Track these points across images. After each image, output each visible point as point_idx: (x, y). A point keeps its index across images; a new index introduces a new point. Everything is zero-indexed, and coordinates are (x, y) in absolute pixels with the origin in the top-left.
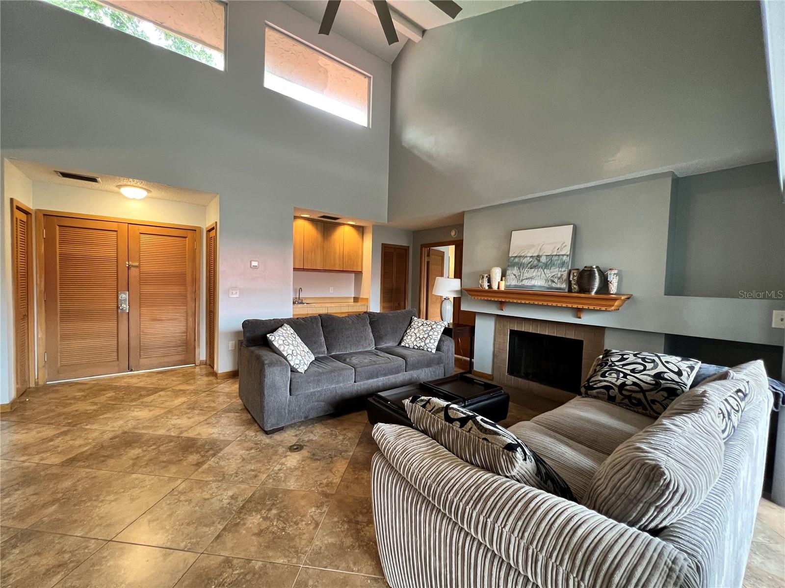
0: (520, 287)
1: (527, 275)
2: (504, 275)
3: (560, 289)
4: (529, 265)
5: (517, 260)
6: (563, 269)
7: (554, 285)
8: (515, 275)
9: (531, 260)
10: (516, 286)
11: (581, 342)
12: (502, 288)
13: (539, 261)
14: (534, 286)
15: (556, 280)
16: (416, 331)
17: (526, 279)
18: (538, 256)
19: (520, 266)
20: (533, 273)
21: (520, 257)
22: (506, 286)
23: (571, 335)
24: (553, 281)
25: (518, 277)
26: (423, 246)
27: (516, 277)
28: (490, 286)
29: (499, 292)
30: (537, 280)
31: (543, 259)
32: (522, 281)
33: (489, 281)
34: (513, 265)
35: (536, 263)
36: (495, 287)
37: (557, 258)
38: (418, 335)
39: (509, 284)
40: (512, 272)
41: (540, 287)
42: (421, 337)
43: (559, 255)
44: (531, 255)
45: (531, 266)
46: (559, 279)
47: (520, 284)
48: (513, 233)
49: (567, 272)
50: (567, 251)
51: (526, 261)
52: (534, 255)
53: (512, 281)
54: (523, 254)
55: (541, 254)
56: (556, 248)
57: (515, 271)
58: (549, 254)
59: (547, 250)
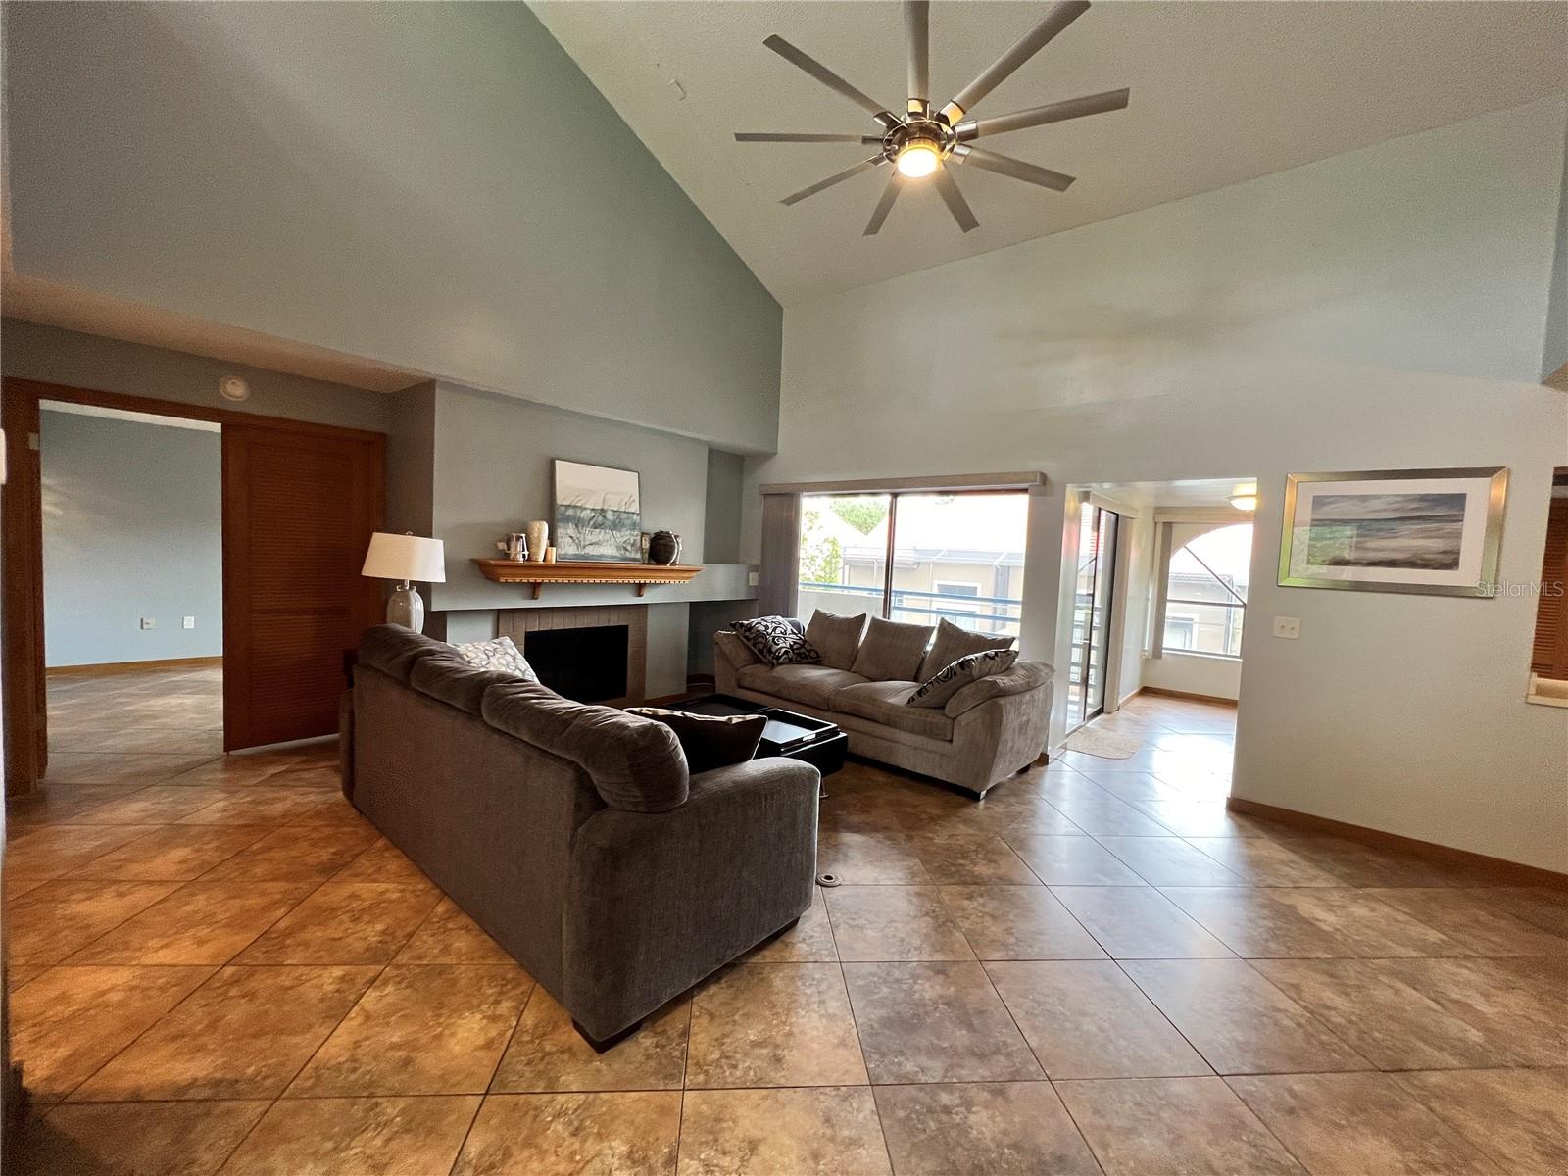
0: (582, 557)
1: (590, 538)
2: (552, 542)
3: (635, 559)
4: (592, 523)
5: (570, 512)
6: (636, 533)
7: (628, 554)
8: (572, 537)
9: (593, 514)
10: (577, 556)
11: (628, 628)
12: (553, 560)
13: (604, 517)
14: (601, 556)
15: (629, 547)
17: (590, 544)
18: (602, 510)
19: (579, 523)
20: (598, 535)
21: (575, 507)
22: (558, 556)
23: (614, 621)
25: (577, 541)
27: (574, 541)
28: (528, 557)
29: (546, 567)
30: (607, 547)
31: (610, 516)
32: (584, 547)
34: (566, 519)
35: (601, 520)
36: (541, 559)
37: (625, 516)
39: (563, 552)
40: (565, 532)
41: (613, 557)
43: (629, 513)
44: (592, 507)
45: (594, 524)
46: (632, 545)
47: (583, 552)
48: (557, 461)
49: (639, 537)
50: (635, 508)
51: (584, 515)
52: (596, 507)
53: (567, 548)
54: (579, 504)
55: (605, 507)
56: (622, 500)
57: (571, 530)
58: (616, 509)
59: (613, 503)
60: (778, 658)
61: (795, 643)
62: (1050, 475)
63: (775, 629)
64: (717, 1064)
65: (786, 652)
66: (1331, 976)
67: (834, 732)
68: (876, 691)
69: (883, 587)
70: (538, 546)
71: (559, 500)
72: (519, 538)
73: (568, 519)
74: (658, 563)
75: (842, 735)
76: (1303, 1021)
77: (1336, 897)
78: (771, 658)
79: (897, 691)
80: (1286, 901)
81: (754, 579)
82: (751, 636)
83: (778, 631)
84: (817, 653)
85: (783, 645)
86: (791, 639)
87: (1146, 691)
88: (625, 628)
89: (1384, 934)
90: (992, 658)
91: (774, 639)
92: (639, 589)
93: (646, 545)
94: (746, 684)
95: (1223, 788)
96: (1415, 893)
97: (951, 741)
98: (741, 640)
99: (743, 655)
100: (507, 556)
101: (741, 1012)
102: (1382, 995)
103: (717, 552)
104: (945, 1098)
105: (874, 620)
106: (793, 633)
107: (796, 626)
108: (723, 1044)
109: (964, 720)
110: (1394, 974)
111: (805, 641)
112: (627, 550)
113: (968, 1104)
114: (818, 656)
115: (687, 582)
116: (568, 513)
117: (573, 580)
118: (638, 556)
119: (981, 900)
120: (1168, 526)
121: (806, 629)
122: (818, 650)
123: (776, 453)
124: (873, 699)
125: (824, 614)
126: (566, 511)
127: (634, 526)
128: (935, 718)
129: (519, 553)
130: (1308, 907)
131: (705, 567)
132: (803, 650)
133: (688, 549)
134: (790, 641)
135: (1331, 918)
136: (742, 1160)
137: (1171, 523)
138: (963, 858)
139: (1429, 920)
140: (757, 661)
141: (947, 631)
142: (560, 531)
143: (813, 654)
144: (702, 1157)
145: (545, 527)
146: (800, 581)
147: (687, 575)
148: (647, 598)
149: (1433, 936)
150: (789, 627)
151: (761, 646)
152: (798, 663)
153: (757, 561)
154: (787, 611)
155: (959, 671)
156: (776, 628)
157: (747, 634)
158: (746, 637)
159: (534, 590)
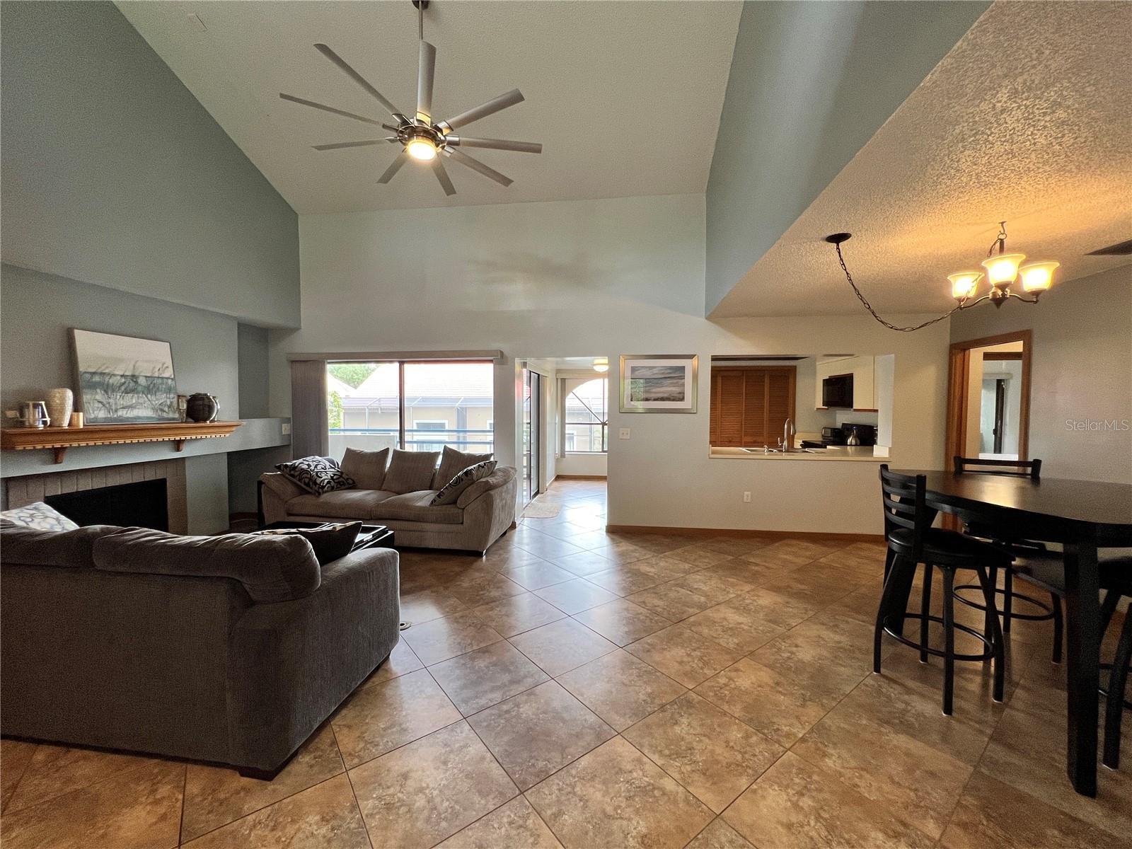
0: (115, 420)
1: (122, 402)
2: (77, 408)
3: (174, 419)
4: (123, 388)
5: (97, 379)
6: (172, 396)
7: (165, 415)
8: (100, 402)
9: (123, 380)
10: (107, 420)
12: (82, 425)
13: (136, 382)
14: (139, 418)
15: (166, 409)
17: (123, 408)
18: (133, 376)
19: (107, 389)
20: (131, 399)
21: (102, 374)
22: (87, 421)
23: (150, 476)
24: (163, 411)
25: (107, 406)
27: (104, 405)
29: (73, 432)
30: (141, 410)
31: (142, 381)
32: (116, 411)
35: (132, 384)
36: (65, 424)
37: (160, 381)
39: (93, 416)
40: (94, 399)
41: (148, 418)
43: (162, 378)
44: (122, 373)
45: (126, 389)
46: (169, 407)
47: (115, 416)
48: (76, 332)
49: (175, 400)
50: (169, 373)
51: (114, 381)
52: (127, 374)
53: (97, 410)
54: (107, 371)
55: (137, 374)
56: (154, 367)
57: (100, 395)
58: (149, 375)
59: (145, 370)
60: (324, 487)
61: (335, 475)
62: (506, 353)
63: (316, 467)
64: (364, 749)
65: (329, 482)
66: (656, 593)
67: (384, 532)
68: (405, 499)
69: (399, 429)
70: (62, 411)
71: (82, 367)
72: (36, 406)
73: (93, 386)
74: (197, 421)
75: (390, 532)
76: (648, 615)
77: (654, 561)
78: (316, 488)
79: (422, 498)
80: (636, 567)
81: (286, 428)
82: (296, 474)
83: (319, 467)
84: (353, 481)
85: (326, 477)
86: (331, 472)
87: (559, 478)
88: (163, 481)
89: (671, 570)
90: (483, 467)
91: (317, 474)
92: (178, 445)
93: (184, 406)
94: (294, 512)
95: (603, 523)
96: (679, 551)
97: (462, 523)
98: (287, 478)
99: (290, 489)
100: (22, 424)
101: (370, 716)
102: (672, 595)
103: (250, 408)
104: (505, 707)
105: (395, 451)
106: (332, 468)
107: (332, 462)
108: (364, 737)
109: (469, 508)
110: (677, 585)
111: (342, 473)
112: (164, 411)
113: (518, 706)
114: (354, 482)
115: (227, 435)
116: (94, 380)
117: (107, 442)
118: (177, 416)
119: (498, 609)
120: (563, 380)
121: (340, 464)
122: (353, 478)
123: (298, 329)
124: (405, 506)
125: (354, 451)
126: (91, 378)
127: (169, 390)
128: (452, 510)
129: (38, 419)
130: (644, 568)
131: (244, 422)
132: (341, 479)
133: (225, 407)
134: (330, 474)
135: (653, 570)
136: (401, 785)
137: (565, 379)
138: (482, 590)
139: (686, 561)
140: (303, 492)
141: (448, 453)
142: (86, 397)
143: (350, 481)
144: (374, 796)
145: (69, 394)
146: (329, 428)
147: (227, 430)
148: (186, 452)
149: (687, 566)
150: (328, 464)
151: (307, 480)
152: (338, 489)
153: (288, 413)
154: (321, 451)
155: (464, 477)
156: (317, 465)
157: (292, 472)
158: (293, 476)
159: (56, 455)
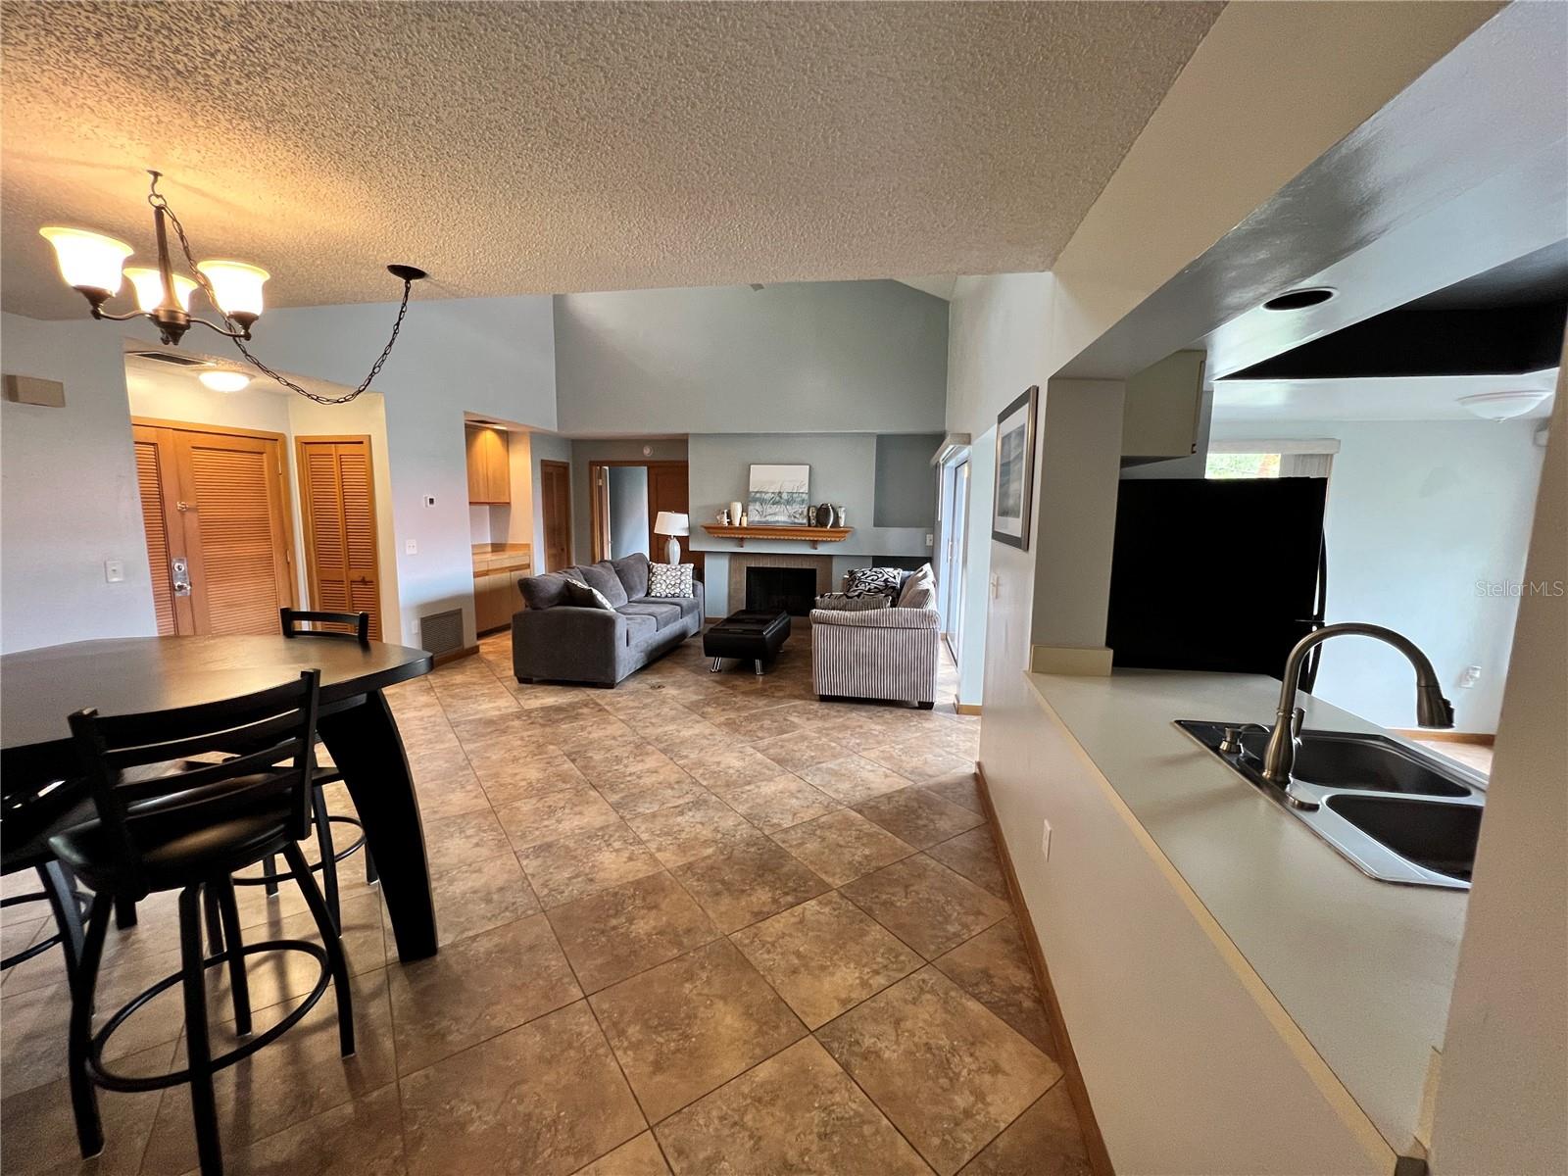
0: (765, 523)
1: (770, 511)
2: (745, 510)
3: (803, 524)
4: (771, 501)
5: (758, 495)
6: (805, 506)
7: (796, 521)
8: (757, 511)
9: (773, 495)
10: (759, 522)
11: (814, 571)
12: (745, 524)
13: (781, 497)
14: (778, 522)
15: (798, 516)
16: (664, 578)
17: (769, 515)
18: (780, 493)
19: (762, 502)
20: (776, 508)
21: (761, 492)
22: (748, 523)
23: (806, 566)
24: (795, 517)
25: (760, 513)
26: (592, 464)
28: (730, 523)
29: (741, 528)
30: (780, 516)
31: (785, 496)
32: (765, 516)
33: (729, 516)
34: (755, 500)
35: (778, 500)
36: (737, 523)
37: (796, 495)
38: (668, 582)
39: (751, 520)
40: (754, 508)
41: (784, 522)
42: (673, 583)
43: (798, 493)
44: (773, 491)
45: (773, 502)
46: (801, 514)
47: (764, 520)
48: (752, 465)
49: (807, 508)
50: (805, 489)
51: (767, 497)
52: (776, 491)
53: (755, 517)
54: (765, 490)
55: (782, 491)
56: (795, 485)
57: (758, 506)
58: (790, 491)
59: (788, 488)
70: (736, 516)
71: (751, 489)
72: (724, 512)
74: (822, 527)
92: (814, 544)
93: (812, 514)
100: (719, 521)
116: (756, 496)
118: (806, 522)
126: (755, 494)
127: (803, 502)
129: (725, 520)
142: (751, 507)
145: (741, 505)
148: (823, 550)
159: (738, 541)
